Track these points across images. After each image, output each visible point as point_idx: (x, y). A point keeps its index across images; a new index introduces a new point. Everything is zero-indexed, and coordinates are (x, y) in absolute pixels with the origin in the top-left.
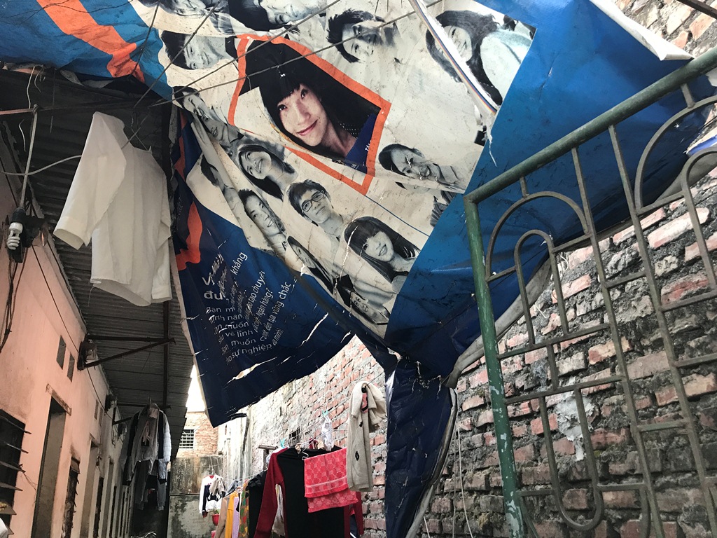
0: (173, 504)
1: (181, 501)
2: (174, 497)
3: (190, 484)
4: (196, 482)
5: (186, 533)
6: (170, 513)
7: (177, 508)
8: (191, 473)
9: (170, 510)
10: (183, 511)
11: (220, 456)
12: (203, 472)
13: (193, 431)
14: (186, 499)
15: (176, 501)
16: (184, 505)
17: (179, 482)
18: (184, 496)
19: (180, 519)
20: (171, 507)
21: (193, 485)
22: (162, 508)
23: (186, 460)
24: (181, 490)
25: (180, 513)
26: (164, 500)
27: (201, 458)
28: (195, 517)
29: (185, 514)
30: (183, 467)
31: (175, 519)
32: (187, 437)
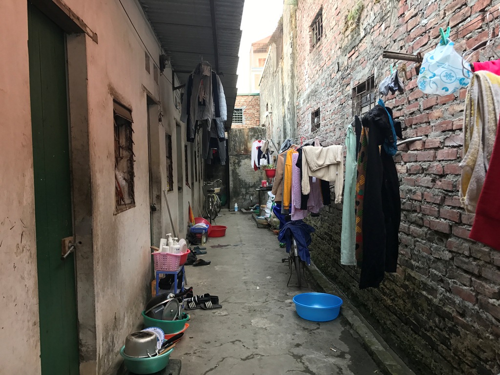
0: (231, 161)
1: (237, 159)
2: (232, 156)
3: (243, 148)
4: (247, 146)
5: (242, 181)
6: (230, 167)
7: (234, 163)
8: (243, 140)
9: (230, 165)
10: (239, 166)
11: (263, 128)
12: (251, 139)
13: (241, 110)
14: (241, 158)
15: (234, 159)
16: (239, 162)
17: (234, 145)
18: (239, 155)
19: (237, 171)
20: (231, 163)
21: (245, 148)
22: (224, 163)
23: (238, 130)
24: (237, 152)
25: (237, 167)
26: (225, 158)
27: (249, 129)
28: (248, 171)
29: (241, 168)
30: (236, 135)
31: (234, 171)
32: (237, 114)
